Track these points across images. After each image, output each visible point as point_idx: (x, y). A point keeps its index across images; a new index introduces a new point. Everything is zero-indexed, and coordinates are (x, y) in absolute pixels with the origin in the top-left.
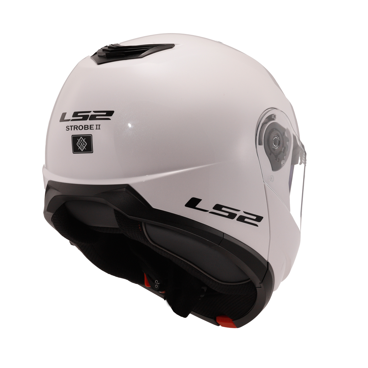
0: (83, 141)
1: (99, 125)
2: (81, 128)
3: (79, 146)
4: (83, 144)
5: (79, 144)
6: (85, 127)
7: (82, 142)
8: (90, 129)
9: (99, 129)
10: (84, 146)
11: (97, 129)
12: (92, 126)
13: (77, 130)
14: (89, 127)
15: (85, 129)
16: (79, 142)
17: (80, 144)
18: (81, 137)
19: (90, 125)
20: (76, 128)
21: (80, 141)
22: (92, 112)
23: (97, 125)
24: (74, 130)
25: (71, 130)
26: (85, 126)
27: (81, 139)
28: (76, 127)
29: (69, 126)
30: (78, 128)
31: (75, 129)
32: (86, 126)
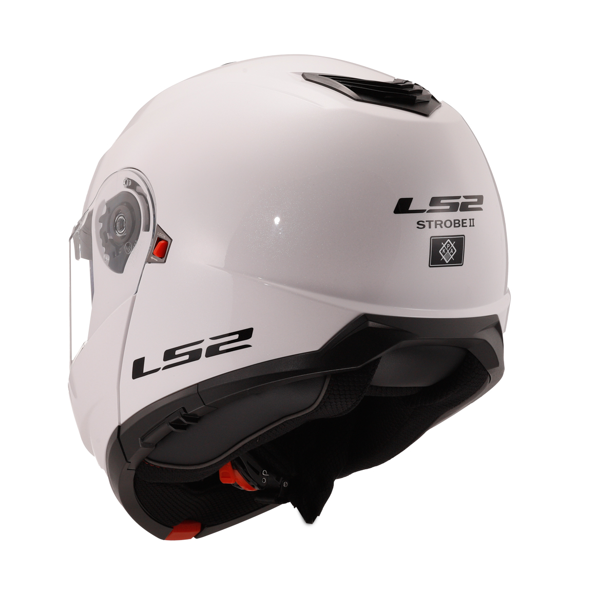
0: (451, 245)
1: (473, 219)
2: (448, 224)
3: (444, 254)
4: (450, 251)
5: (444, 251)
6: (455, 223)
7: (449, 248)
8: (463, 226)
9: (473, 226)
10: (452, 254)
11: (470, 226)
12: (464, 221)
13: (442, 227)
14: (461, 223)
15: (455, 227)
16: (444, 248)
17: (446, 251)
18: (449, 240)
19: (463, 220)
20: (440, 225)
21: (446, 246)
22: (462, 197)
23: (470, 220)
24: (436, 227)
25: (430, 227)
26: (455, 220)
27: (449, 243)
28: (440, 223)
29: (423, 222)
30: (443, 225)
31: (438, 226)
32: (457, 222)
